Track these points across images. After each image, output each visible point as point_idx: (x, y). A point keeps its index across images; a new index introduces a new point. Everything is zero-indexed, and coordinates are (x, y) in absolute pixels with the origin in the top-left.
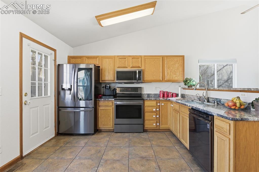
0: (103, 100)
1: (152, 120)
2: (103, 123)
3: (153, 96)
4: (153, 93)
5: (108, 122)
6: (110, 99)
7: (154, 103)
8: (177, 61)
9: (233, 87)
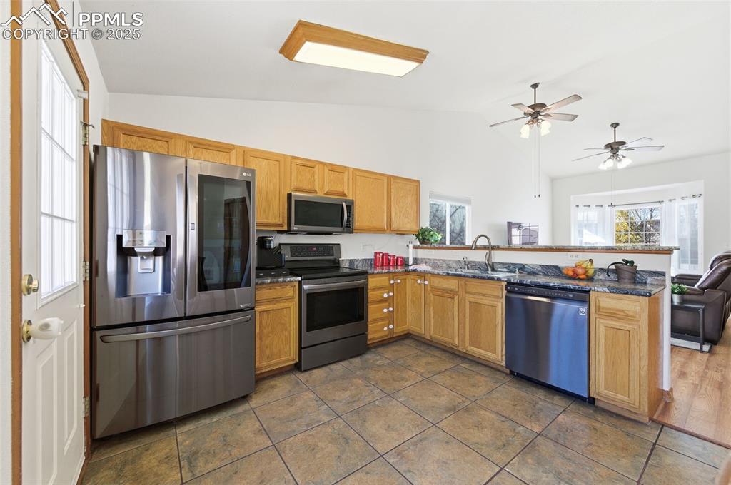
0: (271, 282)
1: (381, 319)
2: (268, 352)
3: (361, 263)
4: (360, 258)
5: (282, 347)
6: (288, 279)
7: (384, 280)
8: (410, 190)
9: (467, 244)
